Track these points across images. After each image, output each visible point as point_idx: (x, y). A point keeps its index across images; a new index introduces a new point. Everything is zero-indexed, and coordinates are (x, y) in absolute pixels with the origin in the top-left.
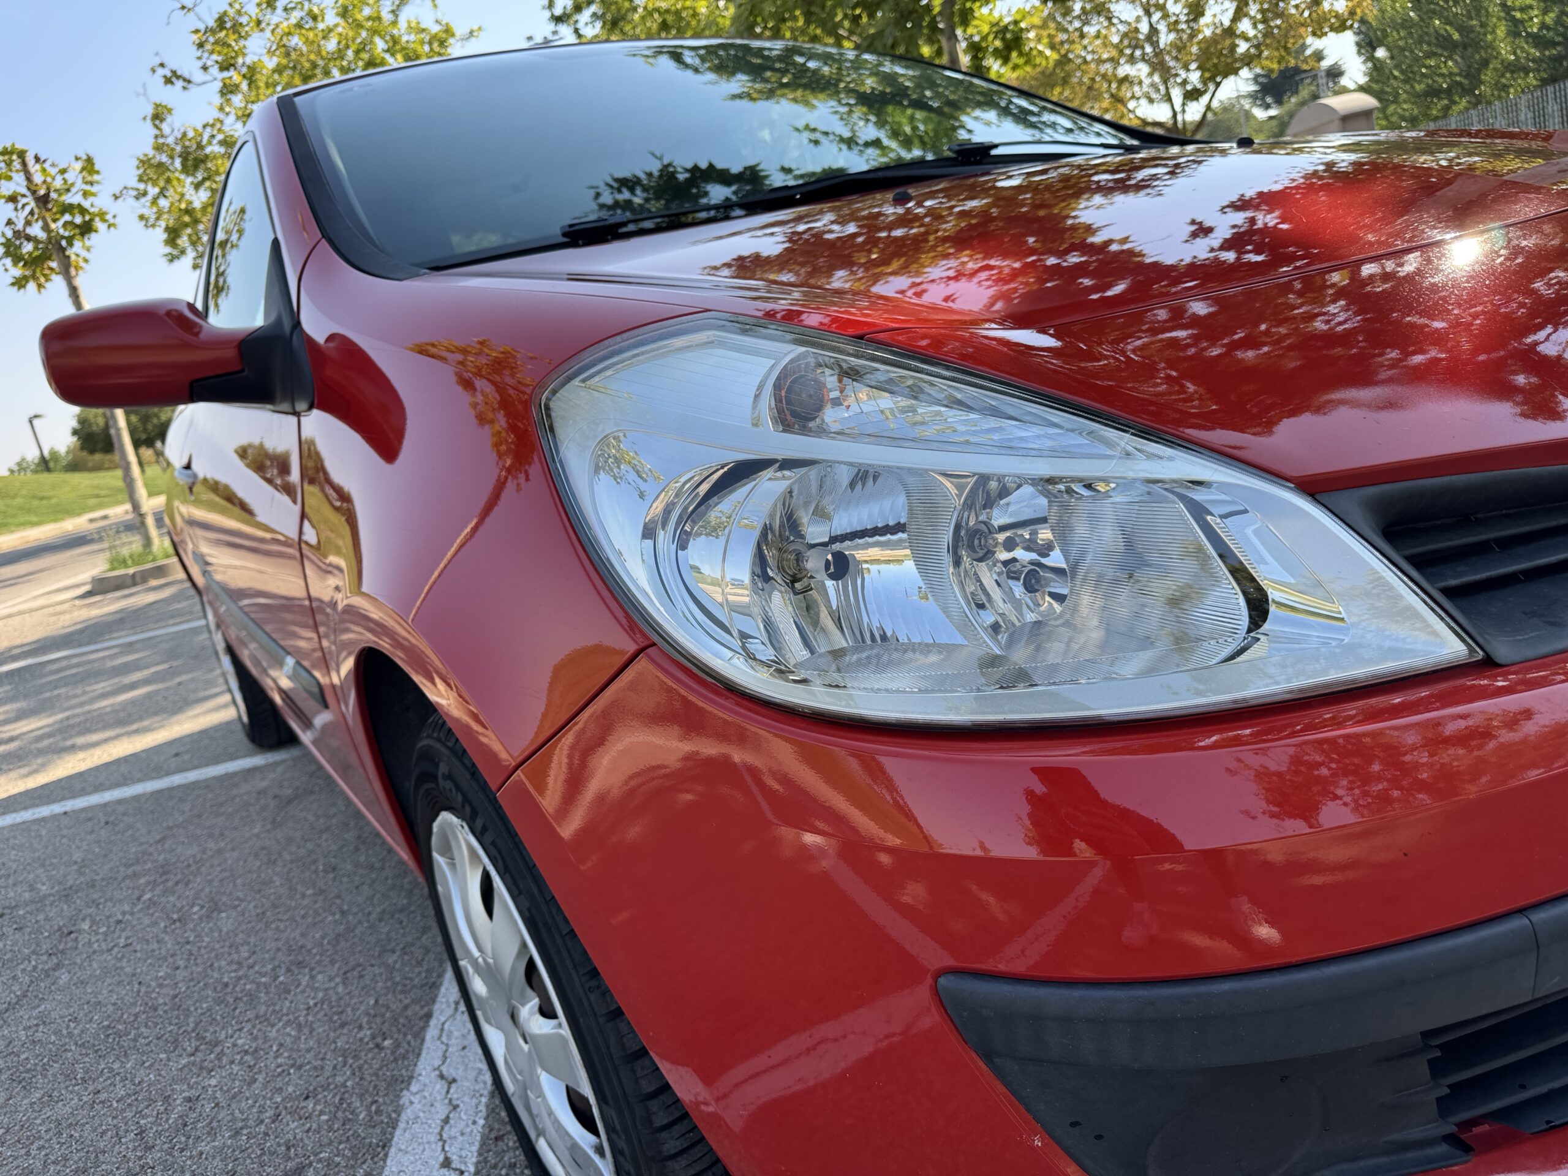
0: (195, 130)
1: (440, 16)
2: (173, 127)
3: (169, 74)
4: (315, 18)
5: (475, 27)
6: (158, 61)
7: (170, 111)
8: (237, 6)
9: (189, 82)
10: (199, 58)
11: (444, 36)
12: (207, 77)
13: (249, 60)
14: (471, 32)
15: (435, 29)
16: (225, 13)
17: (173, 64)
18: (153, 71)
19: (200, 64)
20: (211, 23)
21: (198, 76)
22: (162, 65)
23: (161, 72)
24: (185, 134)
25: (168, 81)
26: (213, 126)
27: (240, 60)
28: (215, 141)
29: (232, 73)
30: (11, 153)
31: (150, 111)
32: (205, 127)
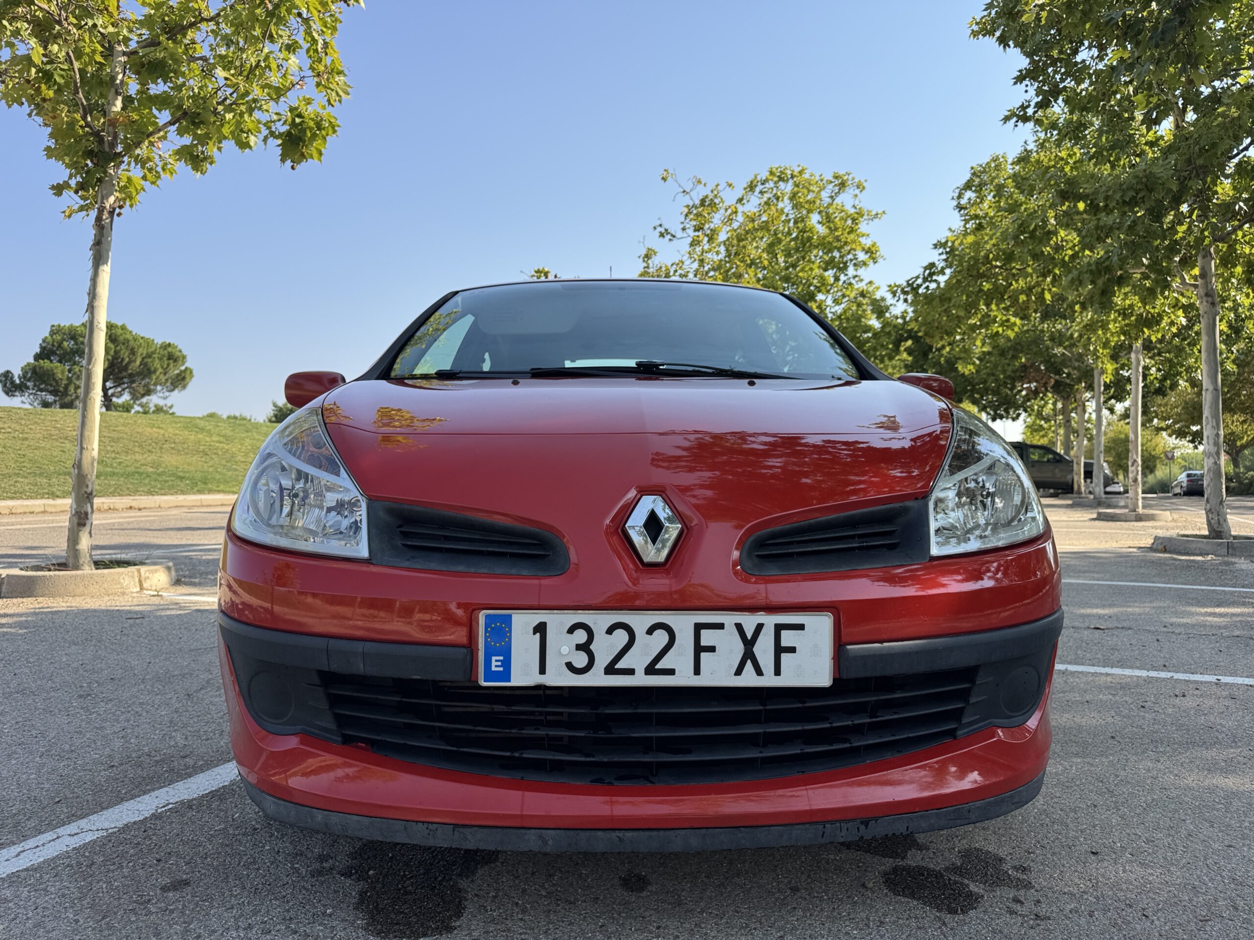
0: (666, 266)
1: (857, 202)
2: (655, 262)
3: (663, 231)
4: (778, 199)
5: (880, 212)
6: (658, 223)
7: (655, 253)
8: (715, 192)
9: (674, 236)
10: (682, 223)
11: (856, 215)
12: (685, 235)
13: (712, 226)
14: (877, 214)
15: (852, 211)
16: (707, 197)
17: (666, 225)
18: (655, 228)
19: (682, 226)
20: (697, 202)
21: (679, 234)
22: (661, 225)
23: (659, 229)
24: (661, 268)
25: (662, 235)
26: (678, 264)
27: (707, 226)
28: (677, 274)
29: (700, 233)
30: (541, 272)
31: (644, 252)
32: (672, 265)
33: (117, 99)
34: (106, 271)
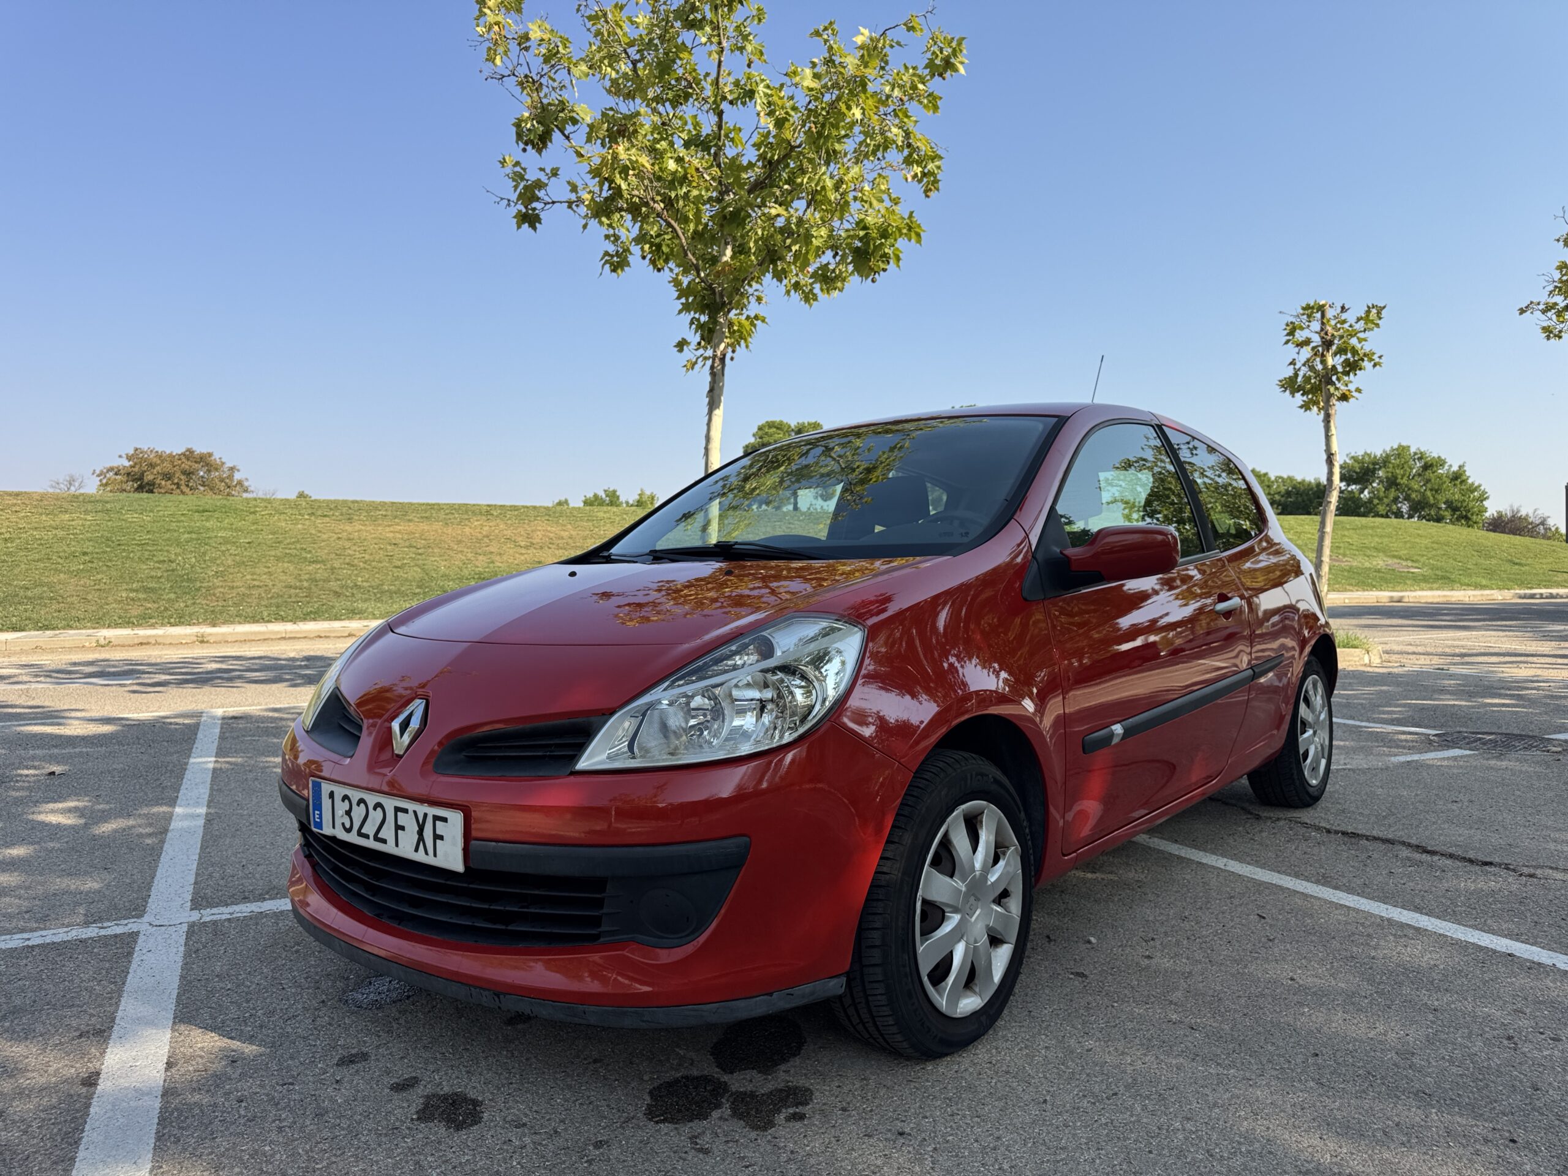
30: (1313, 308)
33: (726, 248)
34: (718, 413)
